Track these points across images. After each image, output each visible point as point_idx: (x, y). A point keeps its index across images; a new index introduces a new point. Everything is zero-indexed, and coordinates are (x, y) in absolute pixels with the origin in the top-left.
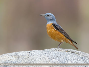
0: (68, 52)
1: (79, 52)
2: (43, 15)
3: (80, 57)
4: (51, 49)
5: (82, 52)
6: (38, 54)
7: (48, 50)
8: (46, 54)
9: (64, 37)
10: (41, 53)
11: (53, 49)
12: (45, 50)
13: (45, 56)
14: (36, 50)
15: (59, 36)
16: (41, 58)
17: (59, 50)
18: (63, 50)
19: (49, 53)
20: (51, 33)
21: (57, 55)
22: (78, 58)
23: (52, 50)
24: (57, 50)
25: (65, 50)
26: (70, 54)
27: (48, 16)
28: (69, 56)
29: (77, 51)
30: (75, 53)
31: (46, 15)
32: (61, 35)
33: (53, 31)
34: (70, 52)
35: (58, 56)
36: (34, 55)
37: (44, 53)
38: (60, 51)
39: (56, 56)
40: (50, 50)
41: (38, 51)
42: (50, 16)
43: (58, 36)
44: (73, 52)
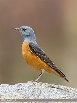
0: (52, 89)
1: (68, 88)
2: (17, 28)
3: (70, 95)
4: (28, 83)
5: (72, 89)
6: (7, 90)
7: (23, 84)
8: (19, 90)
9: (45, 65)
10: (13, 89)
11: (31, 83)
12: (18, 85)
13: (18, 94)
14: (5, 85)
15: (38, 63)
16: (12, 96)
17: (39, 85)
18: (44, 85)
19: (24, 89)
20: (26, 57)
21: (36, 92)
22: (66, 97)
23: (29, 85)
24: (36, 84)
25: (47, 85)
26: (55, 92)
27: (24, 30)
28: (53, 93)
29: (65, 87)
30: (62, 89)
31: (21, 29)
32: (41, 61)
33: (28, 55)
34: (54, 88)
35: (38, 93)
36: (2, 92)
37: (16, 88)
38: (40, 87)
39: (34, 93)
40: (26, 84)
41: (8, 85)
42: (27, 30)
43: (36, 62)
44: (60, 88)
